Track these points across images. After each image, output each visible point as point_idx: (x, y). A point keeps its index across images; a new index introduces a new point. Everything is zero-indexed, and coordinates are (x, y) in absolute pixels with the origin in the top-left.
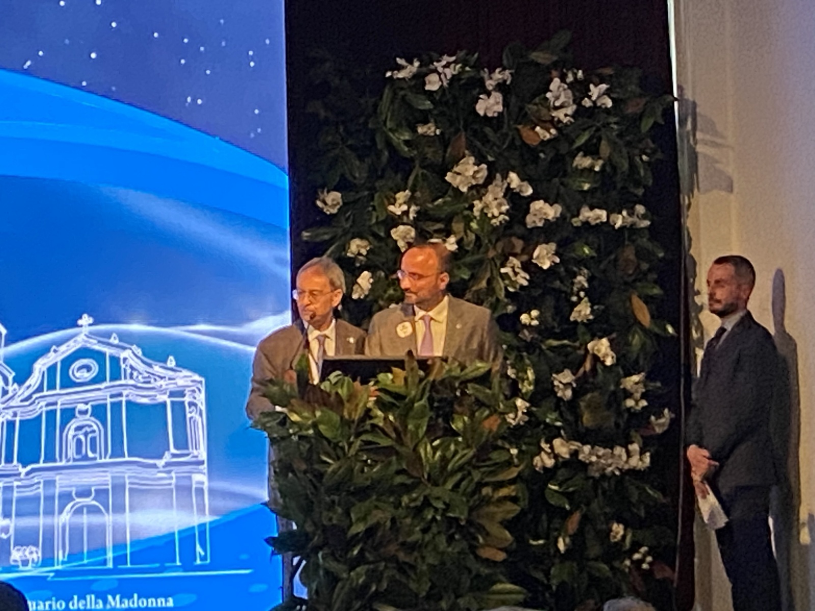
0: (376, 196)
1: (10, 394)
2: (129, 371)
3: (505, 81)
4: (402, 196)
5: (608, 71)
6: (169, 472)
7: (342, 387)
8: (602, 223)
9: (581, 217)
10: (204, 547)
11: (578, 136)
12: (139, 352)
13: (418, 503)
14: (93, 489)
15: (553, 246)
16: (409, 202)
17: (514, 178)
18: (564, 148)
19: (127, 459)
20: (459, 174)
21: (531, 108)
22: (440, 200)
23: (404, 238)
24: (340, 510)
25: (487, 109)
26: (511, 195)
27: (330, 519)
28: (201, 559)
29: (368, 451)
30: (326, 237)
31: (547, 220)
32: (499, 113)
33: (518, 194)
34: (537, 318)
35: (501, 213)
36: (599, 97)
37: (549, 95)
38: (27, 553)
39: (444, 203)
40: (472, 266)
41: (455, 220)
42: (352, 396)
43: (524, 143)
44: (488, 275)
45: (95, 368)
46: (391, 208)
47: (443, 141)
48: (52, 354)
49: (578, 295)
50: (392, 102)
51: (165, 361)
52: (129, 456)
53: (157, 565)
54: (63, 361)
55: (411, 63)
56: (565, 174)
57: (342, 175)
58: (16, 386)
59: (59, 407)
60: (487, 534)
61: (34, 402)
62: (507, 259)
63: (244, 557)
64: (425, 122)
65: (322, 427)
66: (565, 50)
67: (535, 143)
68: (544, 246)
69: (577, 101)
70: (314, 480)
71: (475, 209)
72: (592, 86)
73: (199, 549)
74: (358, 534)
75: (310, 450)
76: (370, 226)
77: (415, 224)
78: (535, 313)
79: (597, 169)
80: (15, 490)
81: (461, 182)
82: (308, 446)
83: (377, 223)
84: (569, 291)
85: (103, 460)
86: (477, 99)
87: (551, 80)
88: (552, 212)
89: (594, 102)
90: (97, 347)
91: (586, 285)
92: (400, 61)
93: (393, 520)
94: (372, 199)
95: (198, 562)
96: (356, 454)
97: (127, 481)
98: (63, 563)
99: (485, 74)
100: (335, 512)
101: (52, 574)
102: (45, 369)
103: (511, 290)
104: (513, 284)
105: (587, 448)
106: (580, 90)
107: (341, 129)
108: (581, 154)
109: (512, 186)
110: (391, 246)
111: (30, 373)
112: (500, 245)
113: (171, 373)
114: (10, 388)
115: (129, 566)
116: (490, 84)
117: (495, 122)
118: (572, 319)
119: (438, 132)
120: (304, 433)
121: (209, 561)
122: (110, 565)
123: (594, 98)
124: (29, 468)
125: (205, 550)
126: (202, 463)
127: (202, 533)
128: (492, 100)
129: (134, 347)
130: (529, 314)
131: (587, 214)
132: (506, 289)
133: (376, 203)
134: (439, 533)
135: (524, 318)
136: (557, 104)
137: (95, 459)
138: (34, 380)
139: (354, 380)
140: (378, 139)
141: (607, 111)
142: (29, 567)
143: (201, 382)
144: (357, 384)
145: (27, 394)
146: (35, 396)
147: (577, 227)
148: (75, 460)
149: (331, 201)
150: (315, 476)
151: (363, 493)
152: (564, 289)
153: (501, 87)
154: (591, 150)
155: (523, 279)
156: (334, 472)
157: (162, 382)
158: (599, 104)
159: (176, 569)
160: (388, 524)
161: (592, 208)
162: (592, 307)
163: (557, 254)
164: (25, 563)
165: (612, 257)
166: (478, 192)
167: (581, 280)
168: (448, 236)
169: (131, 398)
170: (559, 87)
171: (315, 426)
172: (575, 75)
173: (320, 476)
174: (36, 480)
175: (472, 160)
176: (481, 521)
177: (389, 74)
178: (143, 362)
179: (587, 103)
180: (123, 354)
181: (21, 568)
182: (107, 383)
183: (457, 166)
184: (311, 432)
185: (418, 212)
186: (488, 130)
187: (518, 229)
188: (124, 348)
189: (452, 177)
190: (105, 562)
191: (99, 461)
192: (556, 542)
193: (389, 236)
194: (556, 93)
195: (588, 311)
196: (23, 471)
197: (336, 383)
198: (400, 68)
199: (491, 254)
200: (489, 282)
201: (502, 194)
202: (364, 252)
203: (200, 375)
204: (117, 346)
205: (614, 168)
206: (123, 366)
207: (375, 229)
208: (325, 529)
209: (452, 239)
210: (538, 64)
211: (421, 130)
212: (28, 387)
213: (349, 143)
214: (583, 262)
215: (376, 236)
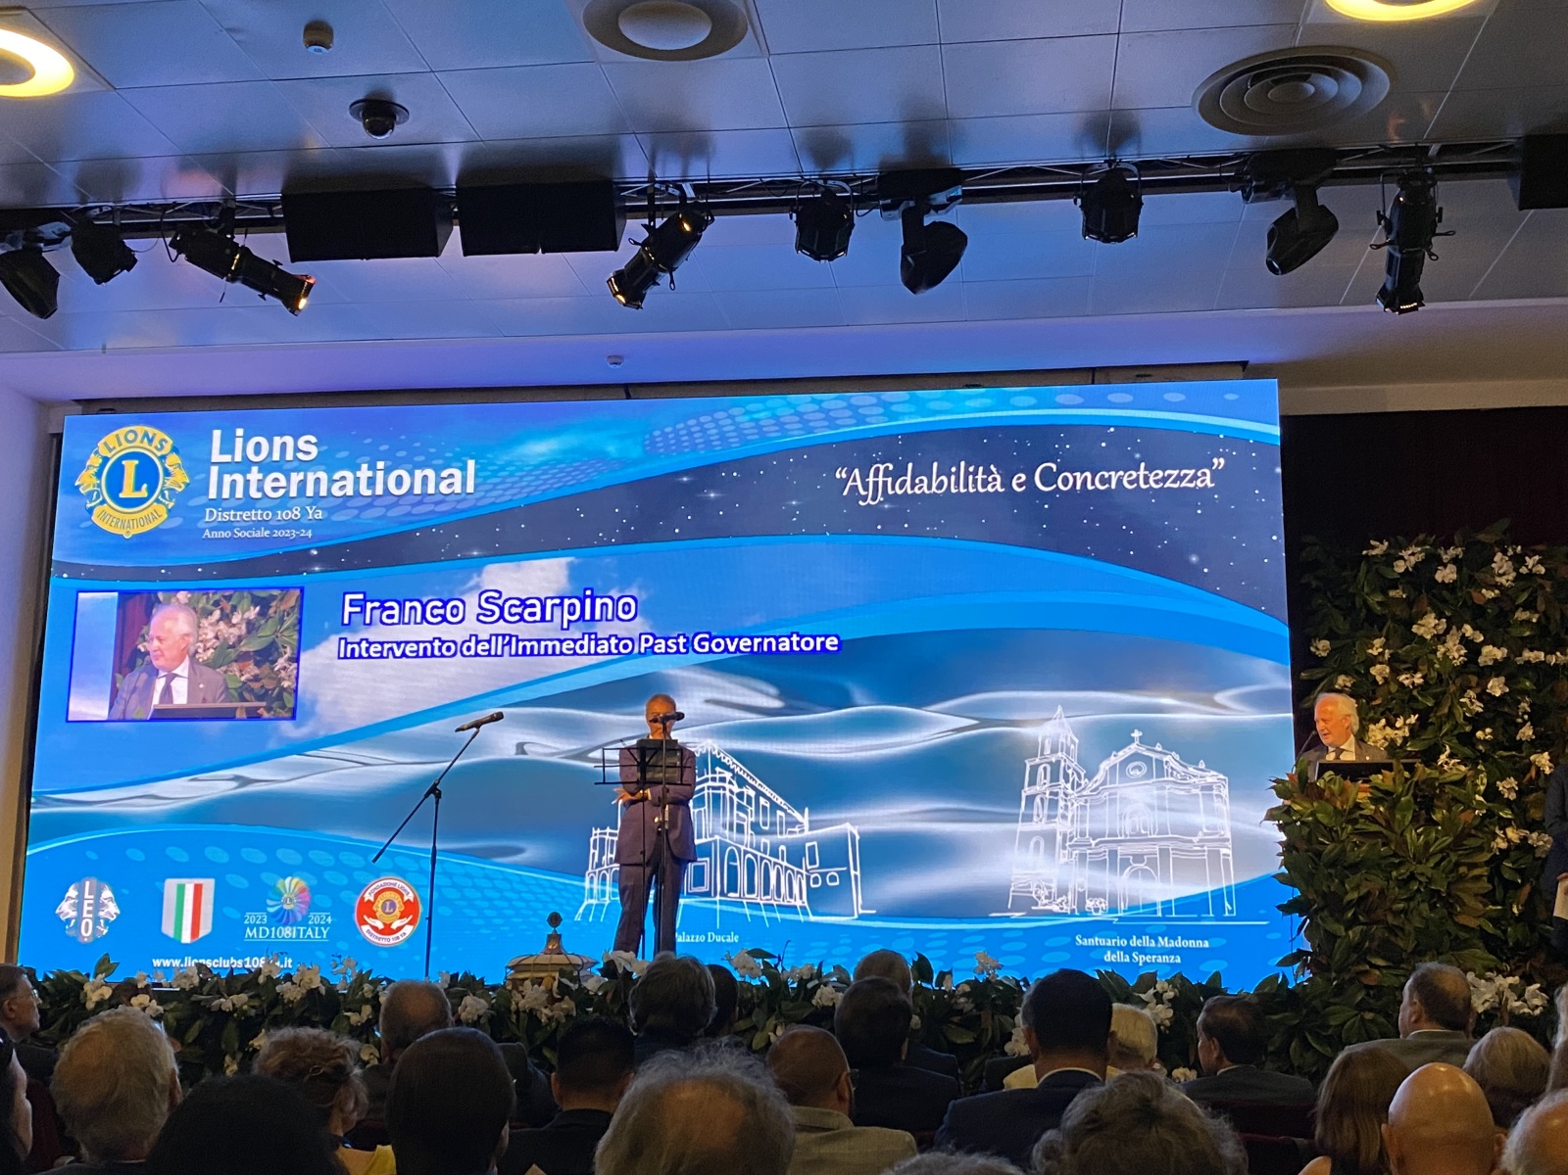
0: (1357, 643)
1: (1083, 786)
2: (1170, 771)
3: (1457, 556)
4: (1378, 642)
5: (1540, 547)
6: (1203, 846)
7: (1334, 784)
8: (1541, 662)
9: (1523, 658)
10: (1231, 904)
11: (1517, 597)
12: (1178, 757)
13: (1405, 877)
14: (1145, 857)
15: (1502, 679)
16: (1385, 646)
17: (1468, 630)
18: (1507, 606)
19: (1170, 836)
20: (1423, 626)
21: (1479, 576)
22: (1408, 646)
23: (1380, 674)
24: (1337, 881)
25: (1444, 577)
26: (1465, 641)
27: (1329, 887)
28: (1230, 912)
29: (1357, 834)
30: (1320, 675)
31: (1496, 660)
32: (1454, 581)
33: (1472, 641)
34: (1490, 734)
35: (1460, 656)
36: (1533, 566)
37: (1493, 565)
38: (1098, 903)
39: (1412, 650)
40: (1435, 696)
41: (1420, 662)
42: (1343, 791)
43: (1474, 603)
44: (1449, 705)
45: (1145, 769)
46: (1370, 651)
47: (1409, 603)
48: (1112, 758)
49: (1522, 718)
50: (1367, 573)
51: (1197, 764)
52: (1172, 833)
53: (1195, 916)
54: (1121, 763)
55: (1382, 543)
56: (1509, 625)
57: (1331, 630)
58: (1087, 780)
59: (1118, 796)
60: (1463, 904)
61: (1099, 793)
62: (1465, 691)
63: (1262, 912)
64: (1397, 588)
65: (1319, 816)
66: (1504, 533)
67: (1482, 603)
68: (1495, 679)
69: (1516, 570)
70: (1314, 857)
71: (1438, 653)
72: (1527, 558)
73: (1227, 904)
74: (1351, 901)
75: (1309, 833)
76: (1353, 666)
77: (1389, 663)
78: (1488, 730)
79: (1534, 620)
80: (1088, 856)
81: (1425, 631)
82: (1307, 830)
83: (1358, 663)
84: (1514, 713)
85: (1153, 836)
86: (1437, 570)
87: (1495, 555)
88: (1499, 653)
89: (1531, 570)
90: (1146, 753)
91: (1529, 710)
92: (1373, 542)
93: (1382, 892)
94: (1354, 645)
95: (1227, 914)
96: (1348, 837)
97: (1171, 852)
98: (1124, 911)
99: (1441, 551)
100: (1333, 881)
101: (1116, 920)
102: (1107, 768)
103: (1467, 714)
104: (1470, 711)
105: (1535, 835)
106: (1518, 561)
107: (1329, 594)
108: (1521, 609)
109: (1467, 635)
110: (1371, 680)
111: (1097, 771)
112: (1458, 682)
113: (1200, 773)
114: (1083, 782)
115: (1174, 915)
116: (1445, 558)
117: (1451, 587)
118: (1518, 738)
119: (1404, 596)
120: (1303, 819)
121: (1235, 914)
122: (1160, 914)
123: (1530, 567)
124: (1098, 840)
125: (1232, 905)
126: (1228, 840)
127: (1229, 893)
128: (1448, 570)
129: (1174, 753)
130: (1484, 731)
131: (1527, 655)
132: (1464, 714)
133: (1357, 649)
134: (1423, 901)
135: (1479, 734)
136: (1501, 572)
137: (1147, 835)
138: (1100, 777)
139: (1345, 778)
140: (1358, 602)
141: (1541, 576)
142: (1100, 913)
143: (1225, 780)
144: (1348, 782)
145: (1095, 786)
146: (1101, 788)
147: (1520, 665)
148: (1131, 835)
149: (1322, 647)
150: (1314, 853)
151: (1355, 867)
152: (1511, 712)
153: (1455, 560)
154: (1529, 606)
155: (1478, 707)
156: (1331, 852)
157: (1195, 780)
158: (1534, 570)
159: (1210, 919)
160: (1377, 893)
161: (1531, 650)
162: (1534, 729)
163: (1506, 684)
164: (1097, 910)
165: (1549, 688)
166: (1439, 640)
167: (1525, 706)
168: (1415, 673)
169: (1171, 791)
170: (1502, 559)
171: (1312, 814)
172: (1514, 550)
173: (1319, 854)
174: (1103, 850)
175: (1433, 615)
176: (1458, 893)
177: (1364, 552)
178: (1181, 764)
179: (1524, 570)
180: (1166, 759)
181: (1094, 914)
182: (1154, 780)
183: (1422, 619)
184: (1310, 819)
185: (1391, 655)
186: (1444, 592)
187: (1472, 667)
188: (1167, 754)
189: (1418, 629)
190: (1155, 912)
191: (1149, 837)
192: (1512, 908)
193: (1368, 672)
194: (1499, 564)
195: (1531, 733)
196: (1093, 843)
197: (1330, 780)
198: (1373, 548)
199: (1452, 688)
200: (1450, 708)
201: (1458, 641)
202: (1349, 685)
203: (1225, 775)
204: (1160, 752)
205: (1548, 619)
206: (1166, 767)
207: (1357, 667)
208: (1324, 896)
209: (1419, 675)
210: (1483, 544)
211: (1392, 593)
212: (1096, 782)
213: (1337, 603)
214: (1525, 692)
215: (1358, 673)
